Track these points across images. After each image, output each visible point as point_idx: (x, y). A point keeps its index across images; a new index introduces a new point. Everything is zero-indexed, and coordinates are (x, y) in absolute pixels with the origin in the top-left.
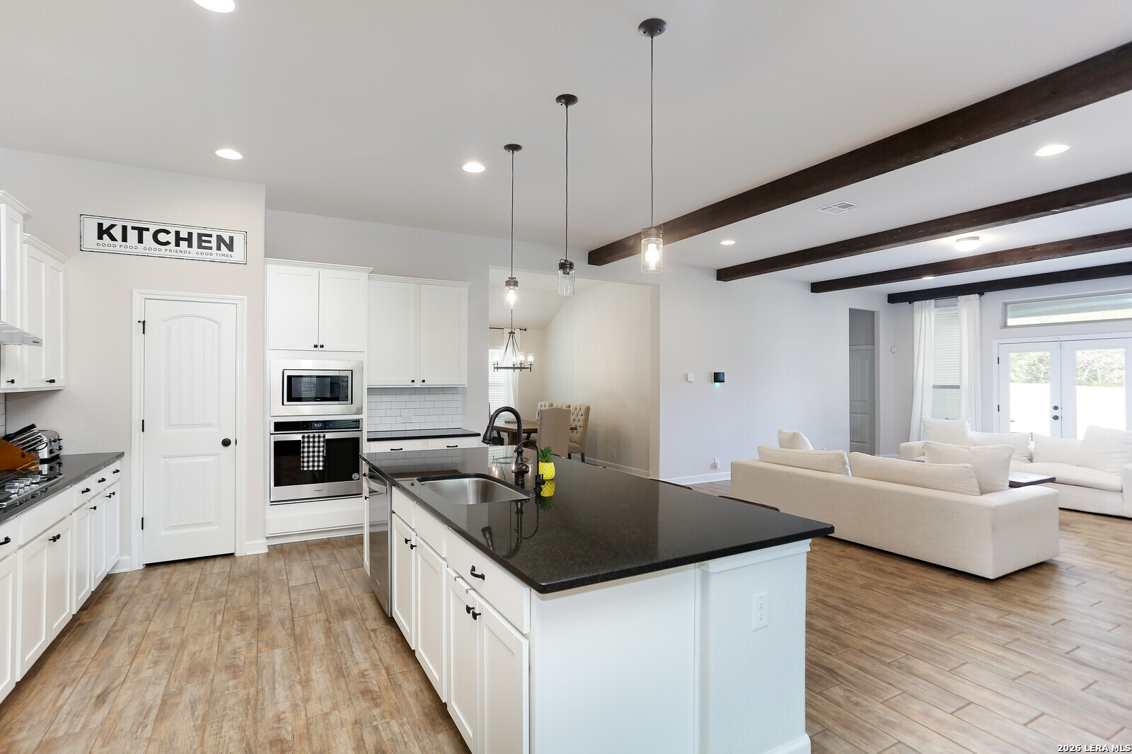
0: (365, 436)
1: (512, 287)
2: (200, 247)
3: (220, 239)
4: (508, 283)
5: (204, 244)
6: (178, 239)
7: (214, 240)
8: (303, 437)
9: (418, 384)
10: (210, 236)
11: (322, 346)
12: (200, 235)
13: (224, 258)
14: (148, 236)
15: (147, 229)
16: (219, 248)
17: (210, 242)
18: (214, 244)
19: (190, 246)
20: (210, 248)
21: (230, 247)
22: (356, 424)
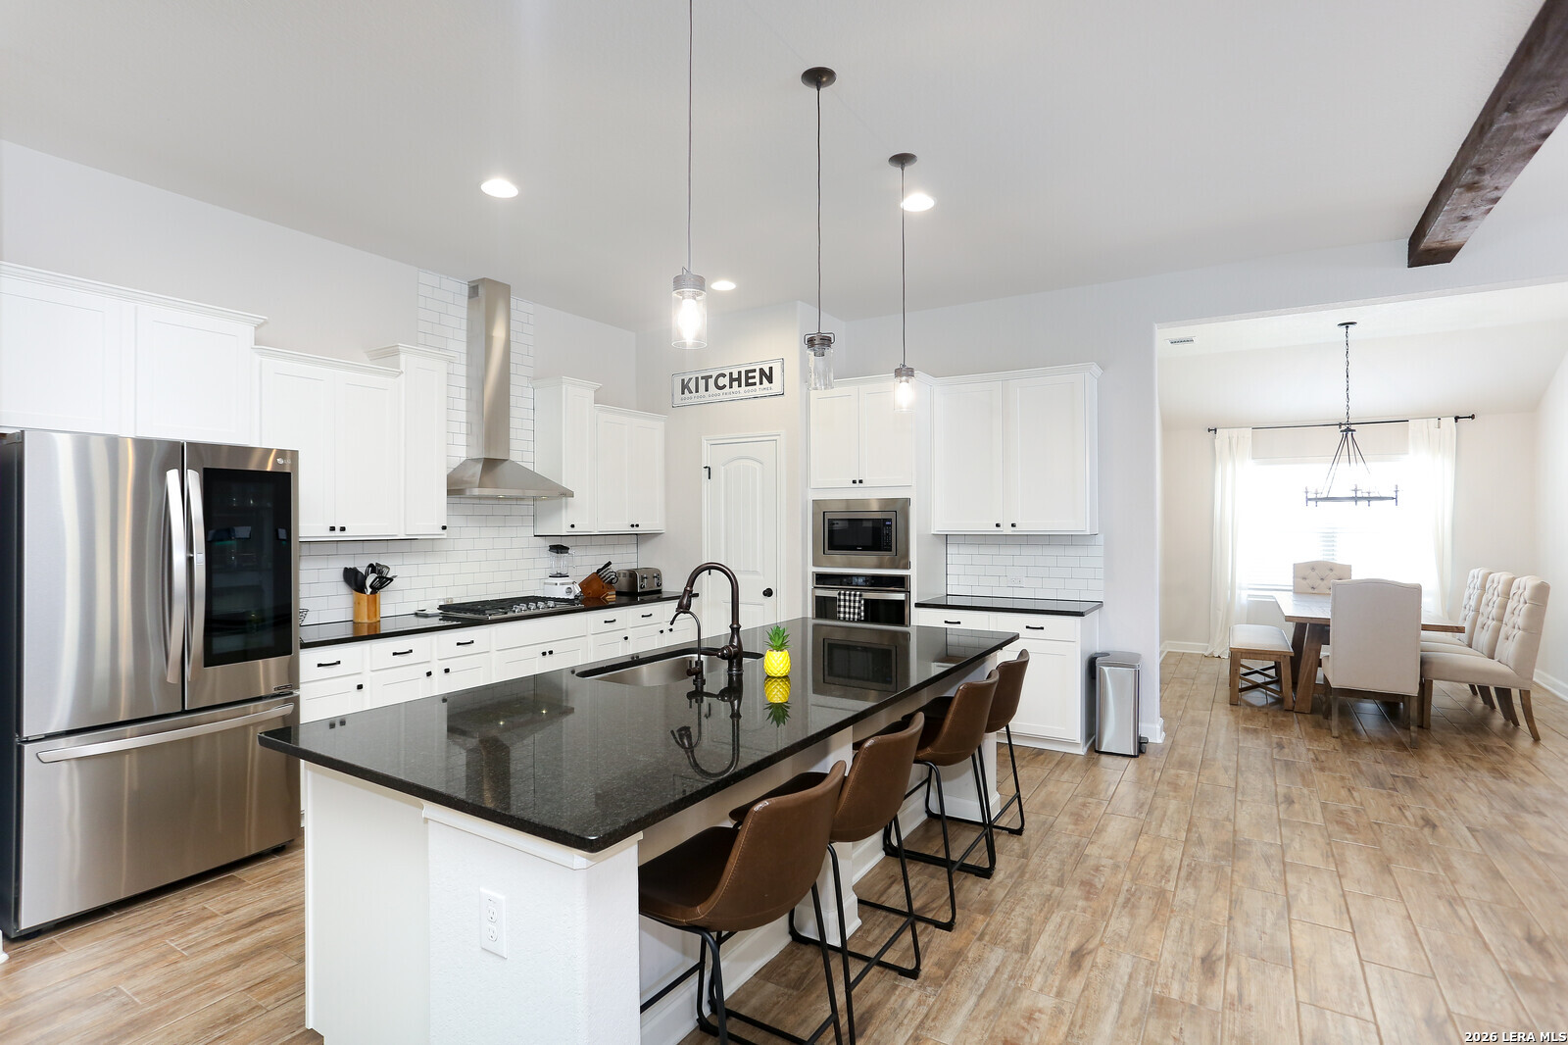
0: (914, 600)
1: (904, 378)
2: (747, 384)
3: (762, 371)
4: (898, 373)
5: (750, 381)
6: (732, 380)
7: (757, 374)
8: (839, 594)
9: (1006, 530)
10: (754, 371)
11: (861, 482)
12: (747, 372)
13: (766, 393)
14: (711, 382)
15: (711, 377)
16: (761, 383)
17: (754, 377)
18: (757, 380)
19: (740, 386)
20: (755, 384)
21: (770, 380)
22: (901, 583)
